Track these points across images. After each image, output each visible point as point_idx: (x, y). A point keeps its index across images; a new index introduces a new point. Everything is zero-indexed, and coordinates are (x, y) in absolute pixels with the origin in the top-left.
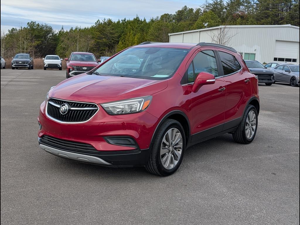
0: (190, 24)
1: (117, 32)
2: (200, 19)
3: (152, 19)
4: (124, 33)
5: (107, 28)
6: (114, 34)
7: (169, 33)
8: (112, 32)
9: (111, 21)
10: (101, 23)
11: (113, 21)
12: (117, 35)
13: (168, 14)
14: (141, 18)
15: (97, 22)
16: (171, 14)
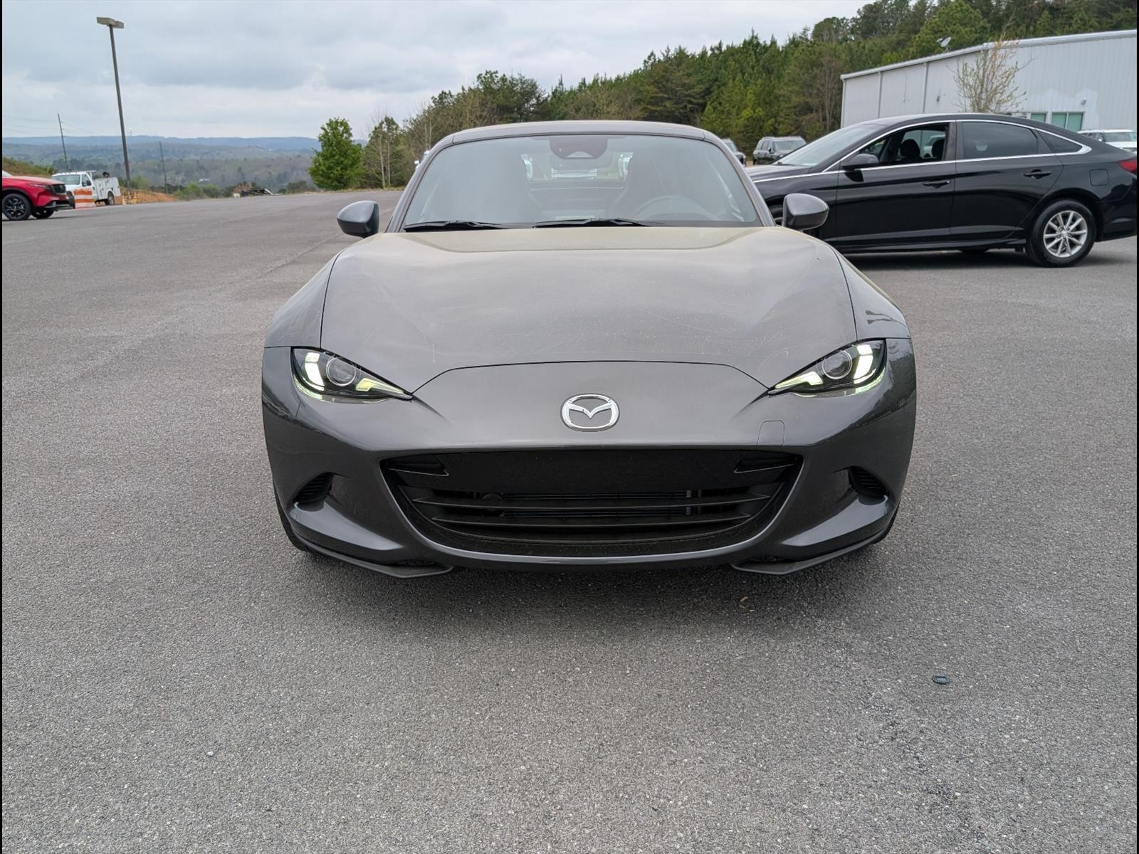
0: (899, 43)
1: (700, 82)
2: (927, 27)
3: (794, 39)
4: (718, 83)
5: (675, 73)
6: (693, 87)
7: (843, 73)
8: (687, 81)
9: (685, 54)
10: (659, 61)
11: (689, 54)
12: (701, 88)
13: (834, 18)
14: (764, 39)
15: (649, 57)
16: (844, 19)
